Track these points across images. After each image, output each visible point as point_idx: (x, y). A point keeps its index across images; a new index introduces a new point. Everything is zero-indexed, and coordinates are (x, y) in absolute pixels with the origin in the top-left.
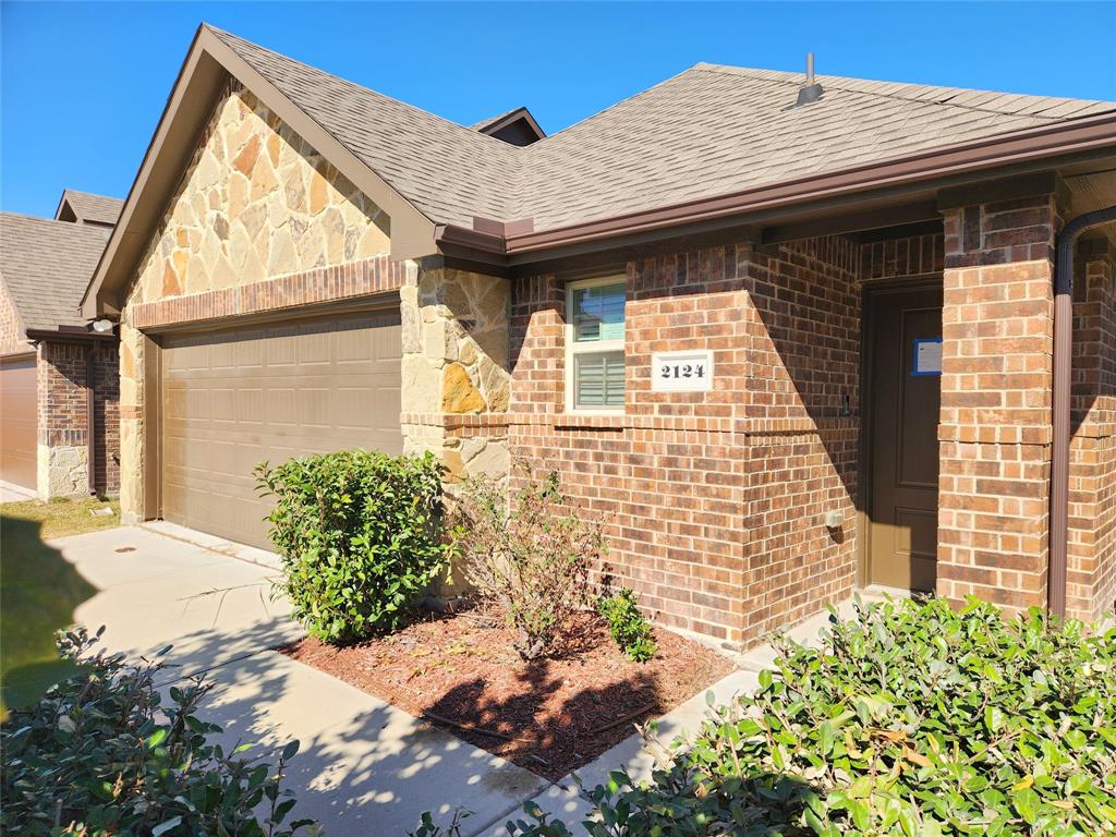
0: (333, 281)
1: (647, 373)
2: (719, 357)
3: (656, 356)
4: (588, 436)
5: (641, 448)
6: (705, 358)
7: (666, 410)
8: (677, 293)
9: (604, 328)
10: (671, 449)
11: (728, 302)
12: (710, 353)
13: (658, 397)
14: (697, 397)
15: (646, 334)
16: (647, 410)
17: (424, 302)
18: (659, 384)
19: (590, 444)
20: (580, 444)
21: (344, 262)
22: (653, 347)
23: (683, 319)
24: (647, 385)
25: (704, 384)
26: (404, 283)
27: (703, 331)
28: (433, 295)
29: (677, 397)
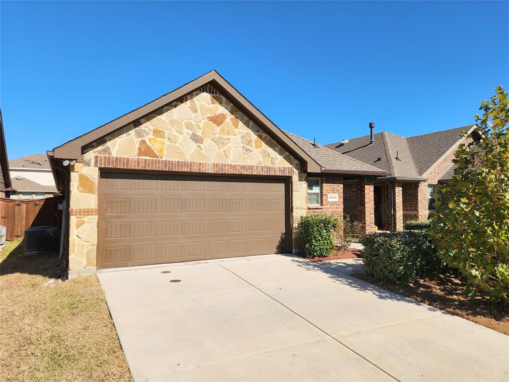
0: (266, 170)
1: (327, 198)
2: (339, 195)
3: (329, 194)
4: (315, 210)
5: (326, 212)
6: (337, 195)
7: (331, 205)
8: (332, 183)
9: (314, 188)
10: (332, 212)
11: (340, 186)
12: (338, 195)
13: (329, 202)
14: (336, 202)
15: (327, 190)
16: (327, 205)
17: (300, 180)
18: (330, 200)
19: (316, 212)
20: (314, 212)
21: (270, 165)
22: (328, 193)
23: (333, 188)
24: (327, 200)
25: (336, 200)
26: (293, 174)
27: (337, 190)
28: (303, 179)
29: (333, 202)
